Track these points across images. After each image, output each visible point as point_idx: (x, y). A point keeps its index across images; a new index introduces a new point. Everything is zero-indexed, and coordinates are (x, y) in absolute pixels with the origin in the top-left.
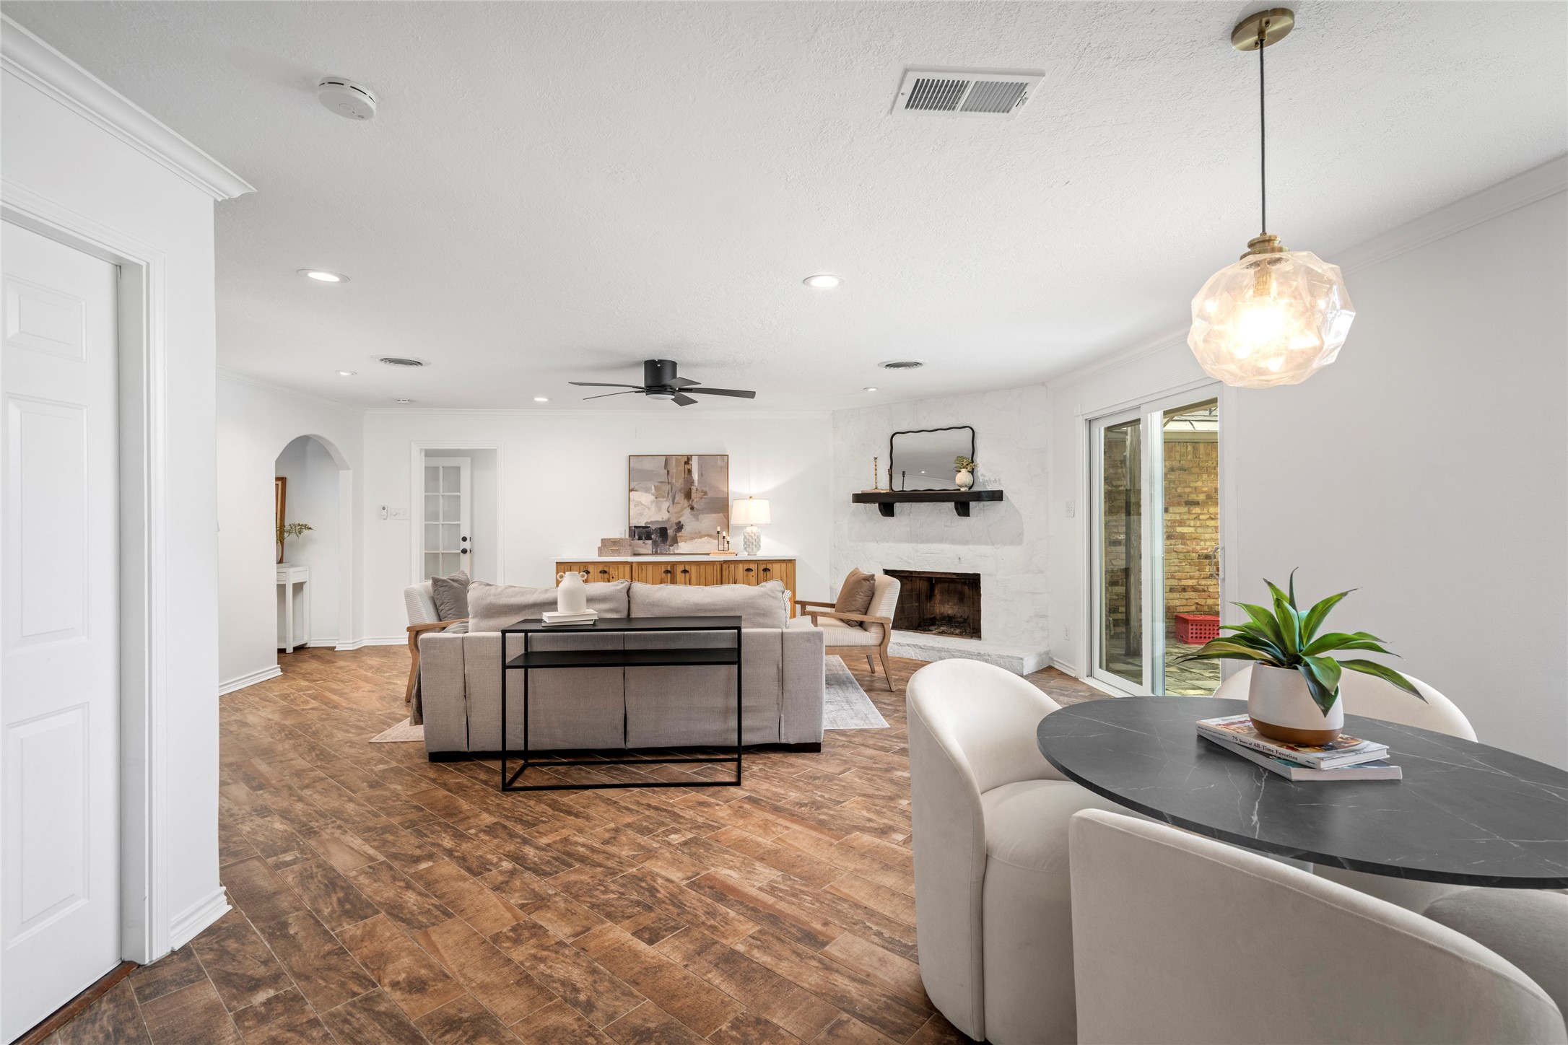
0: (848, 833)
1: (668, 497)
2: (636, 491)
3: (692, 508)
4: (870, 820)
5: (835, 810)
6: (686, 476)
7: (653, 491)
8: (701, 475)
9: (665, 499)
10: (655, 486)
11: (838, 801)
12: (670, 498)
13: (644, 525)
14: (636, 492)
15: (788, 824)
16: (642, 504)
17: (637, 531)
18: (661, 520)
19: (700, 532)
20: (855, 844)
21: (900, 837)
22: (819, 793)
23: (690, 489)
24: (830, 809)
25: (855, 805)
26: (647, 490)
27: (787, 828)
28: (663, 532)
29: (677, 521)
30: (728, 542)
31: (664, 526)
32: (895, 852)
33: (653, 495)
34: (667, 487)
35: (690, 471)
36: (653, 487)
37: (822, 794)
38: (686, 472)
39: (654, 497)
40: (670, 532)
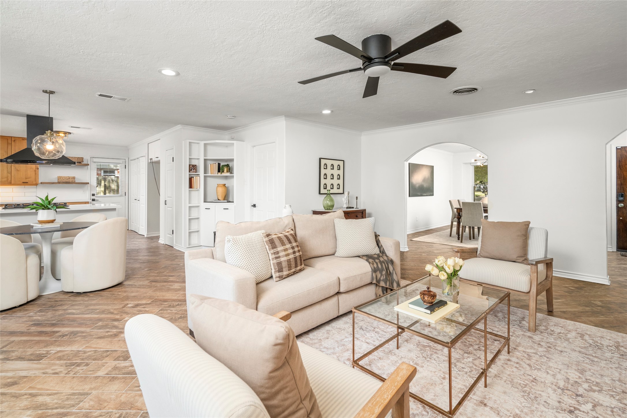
0: (152, 301)
4: (144, 308)
5: (162, 307)
11: (162, 310)
15: (179, 298)
20: (148, 299)
21: (129, 305)
22: (173, 311)
24: (165, 307)
25: (153, 311)
27: (178, 297)
32: (131, 301)
37: (172, 311)
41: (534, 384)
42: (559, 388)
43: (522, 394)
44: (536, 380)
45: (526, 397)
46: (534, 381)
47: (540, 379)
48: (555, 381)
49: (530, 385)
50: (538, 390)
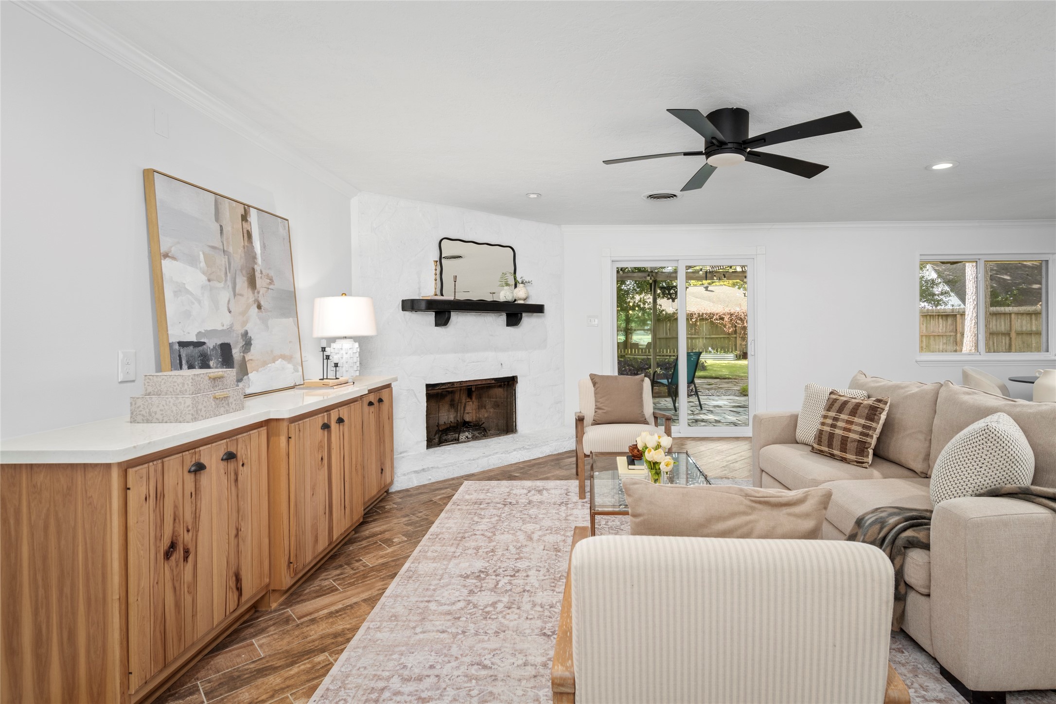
1: (226, 280)
2: (174, 258)
3: (259, 307)
6: (246, 244)
7: (203, 264)
8: (264, 246)
9: (222, 285)
10: (204, 253)
12: (229, 283)
13: (194, 340)
14: (174, 262)
16: (188, 292)
17: (184, 352)
18: (220, 328)
19: (272, 351)
23: (253, 269)
26: (192, 261)
28: (225, 354)
29: (243, 331)
30: (336, 365)
31: (226, 342)
33: (204, 273)
34: (222, 260)
35: (249, 235)
36: (202, 256)
38: (246, 235)
39: (204, 278)
40: (236, 353)
41: (553, 585)
42: (528, 591)
43: (560, 569)
44: (552, 590)
45: (557, 567)
46: (553, 588)
47: (548, 594)
48: (532, 598)
49: (556, 582)
50: (547, 579)
